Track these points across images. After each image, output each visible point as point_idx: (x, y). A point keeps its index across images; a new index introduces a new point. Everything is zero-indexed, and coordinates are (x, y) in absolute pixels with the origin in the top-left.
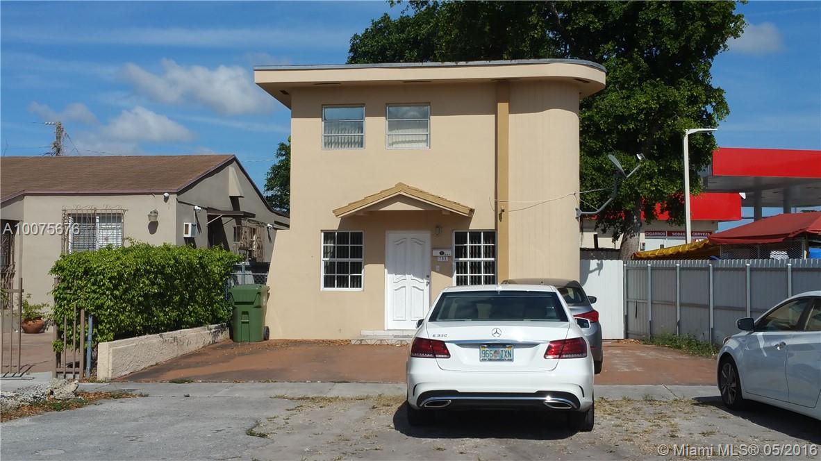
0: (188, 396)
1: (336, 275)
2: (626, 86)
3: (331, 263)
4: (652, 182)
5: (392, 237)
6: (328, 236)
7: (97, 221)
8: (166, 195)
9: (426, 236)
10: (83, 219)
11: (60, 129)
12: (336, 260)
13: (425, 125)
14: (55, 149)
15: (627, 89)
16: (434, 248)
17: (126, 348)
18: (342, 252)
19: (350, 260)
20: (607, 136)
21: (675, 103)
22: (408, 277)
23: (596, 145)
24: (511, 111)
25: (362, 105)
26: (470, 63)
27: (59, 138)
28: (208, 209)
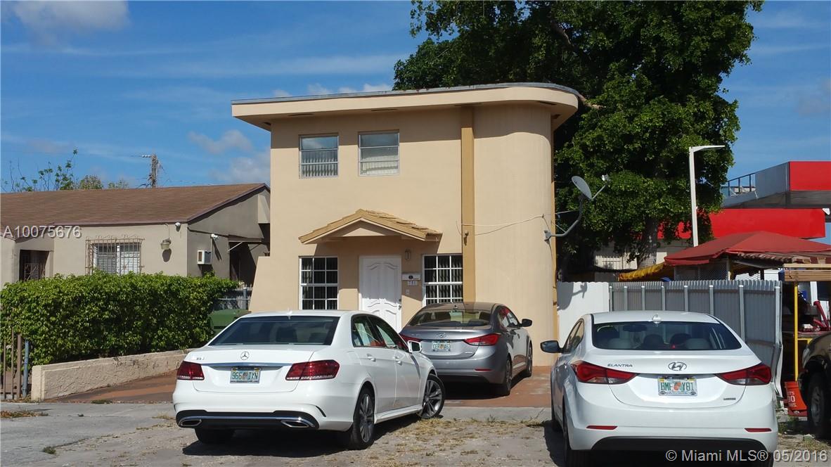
0: (82, 416)
1: (314, 299)
2: (632, 104)
3: (309, 288)
4: (660, 201)
5: (366, 262)
6: (306, 262)
7: (118, 250)
8: (178, 224)
9: (397, 260)
10: (105, 249)
11: (155, 162)
12: (314, 285)
13: (395, 152)
14: (151, 180)
15: (634, 107)
16: (404, 273)
17: (65, 371)
18: (319, 278)
19: (326, 285)
20: (617, 156)
21: (680, 120)
22: (383, 301)
23: (603, 165)
24: (476, 135)
25: (336, 134)
26: (430, 90)
27: (154, 170)
28: (229, 237)
